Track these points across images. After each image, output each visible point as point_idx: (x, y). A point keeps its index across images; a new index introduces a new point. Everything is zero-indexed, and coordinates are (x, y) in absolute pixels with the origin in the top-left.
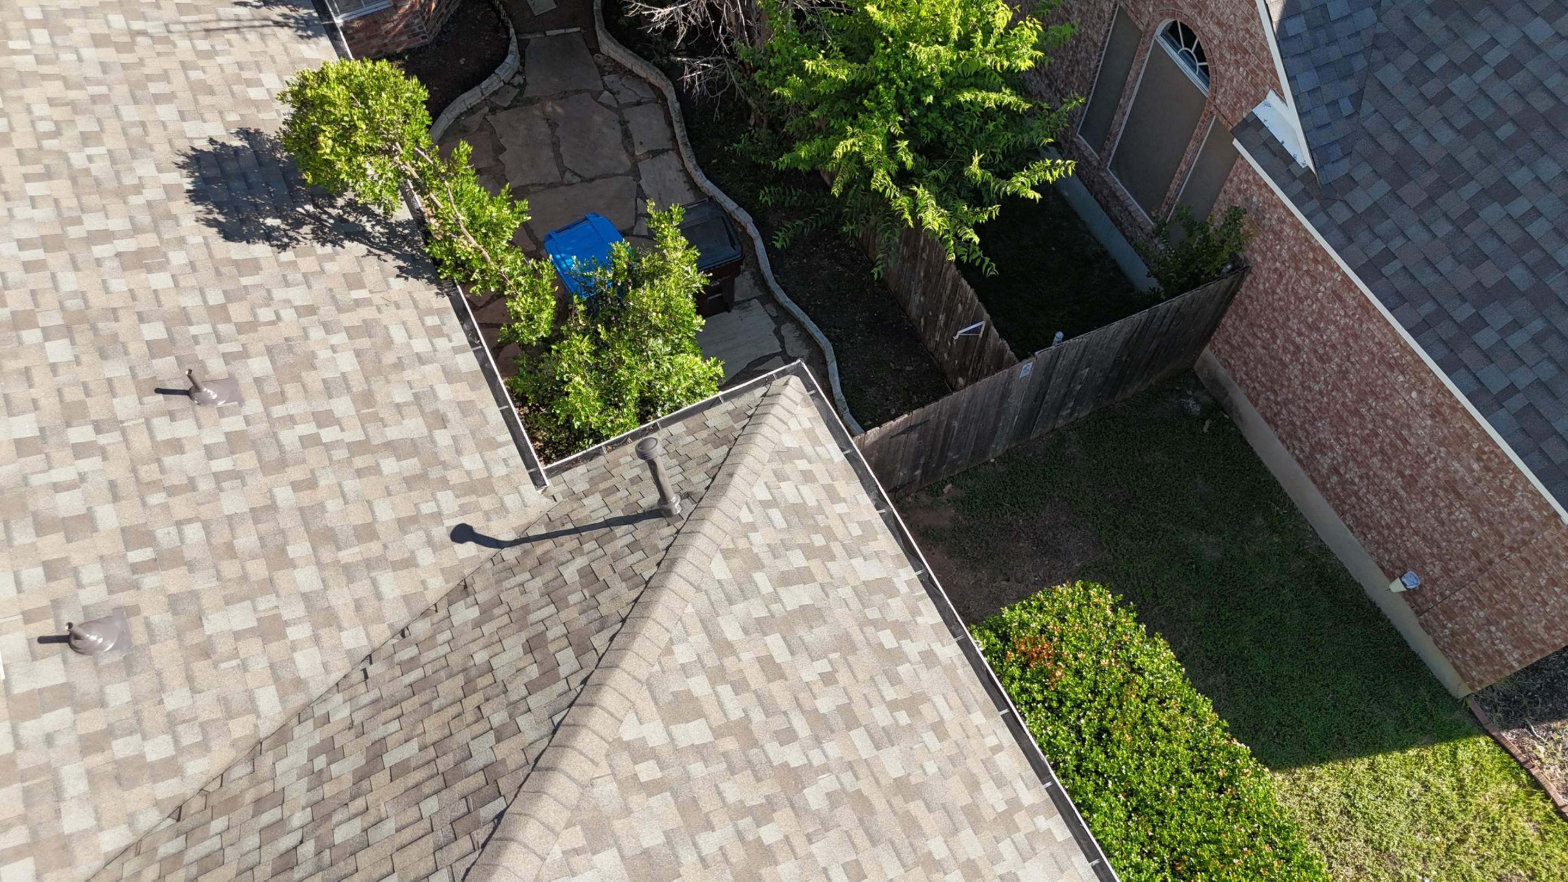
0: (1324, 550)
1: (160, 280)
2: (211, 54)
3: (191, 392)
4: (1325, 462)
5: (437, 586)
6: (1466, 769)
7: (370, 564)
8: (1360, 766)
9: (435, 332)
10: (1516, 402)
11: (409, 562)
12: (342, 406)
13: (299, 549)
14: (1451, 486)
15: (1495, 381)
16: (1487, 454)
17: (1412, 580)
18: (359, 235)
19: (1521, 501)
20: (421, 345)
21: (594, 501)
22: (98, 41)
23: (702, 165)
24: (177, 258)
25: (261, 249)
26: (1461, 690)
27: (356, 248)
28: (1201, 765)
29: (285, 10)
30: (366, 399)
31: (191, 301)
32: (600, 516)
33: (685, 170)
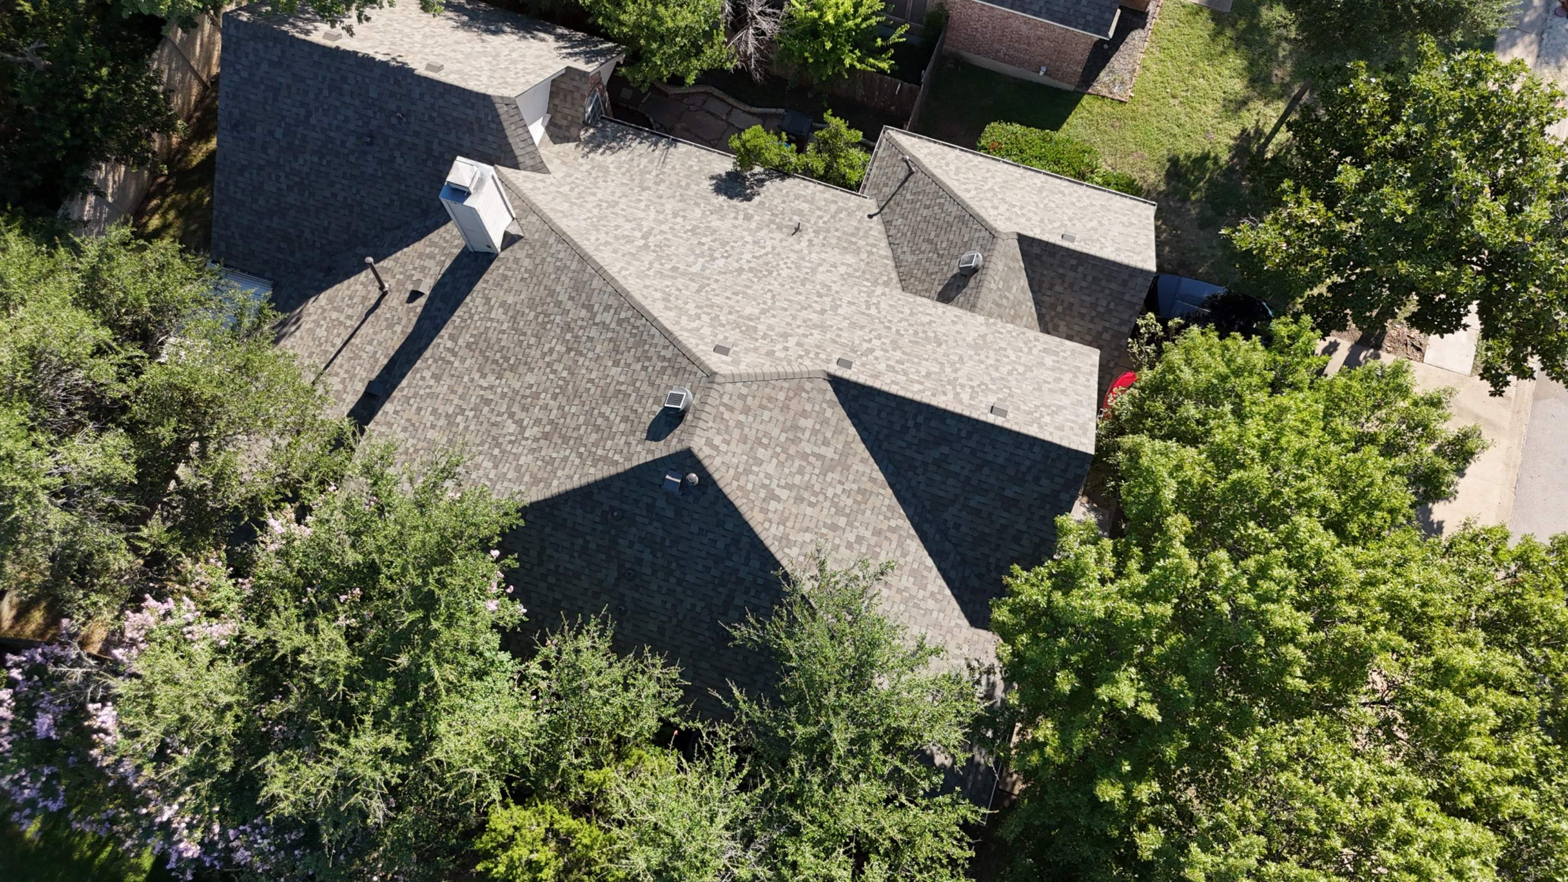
0: (1015, 79)
1: (756, 218)
2: (674, 168)
3: (797, 229)
4: (1001, 54)
5: (881, 228)
6: (1087, 107)
7: (867, 232)
8: (1065, 126)
9: (807, 187)
10: (1044, 10)
11: (871, 228)
12: (819, 213)
13: (854, 240)
14: (1039, 38)
15: (1036, 7)
16: (1043, 25)
17: (1044, 69)
18: (763, 181)
19: (1058, 31)
20: (809, 191)
21: (884, 189)
22: (657, 184)
23: (751, 105)
24: (751, 211)
25: (757, 199)
26: (1071, 88)
27: (767, 183)
28: (1044, 140)
29: (660, 145)
30: (819, 209)
31: (767, 217)
32: (893, 189)
33: (749, 113)
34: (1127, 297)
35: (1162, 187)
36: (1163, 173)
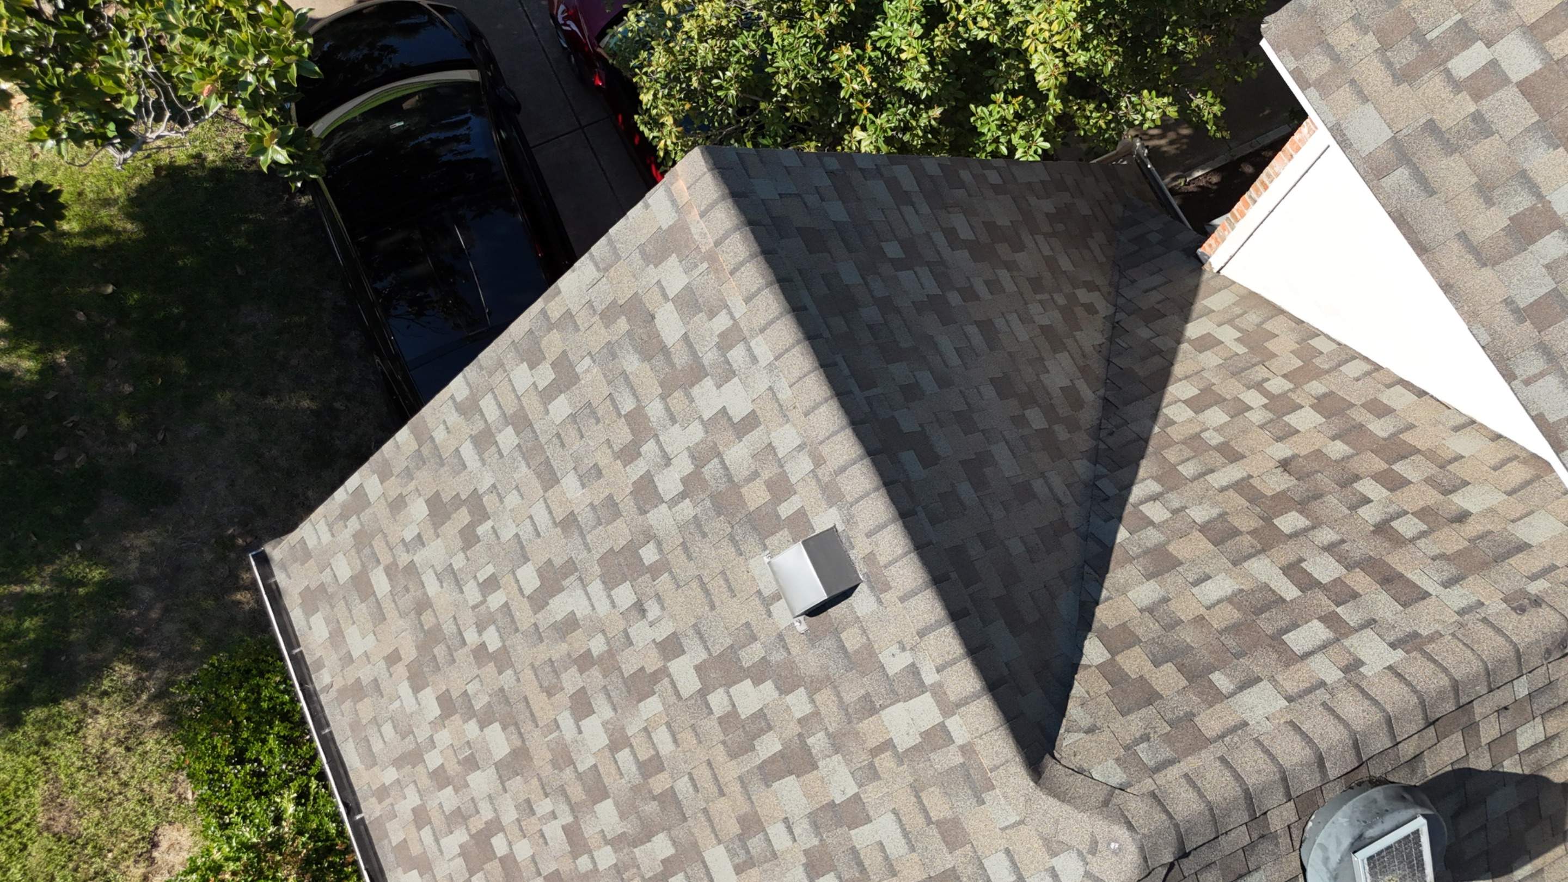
34: (837, 211)
35: (124, 672)
36: (70, 706)
